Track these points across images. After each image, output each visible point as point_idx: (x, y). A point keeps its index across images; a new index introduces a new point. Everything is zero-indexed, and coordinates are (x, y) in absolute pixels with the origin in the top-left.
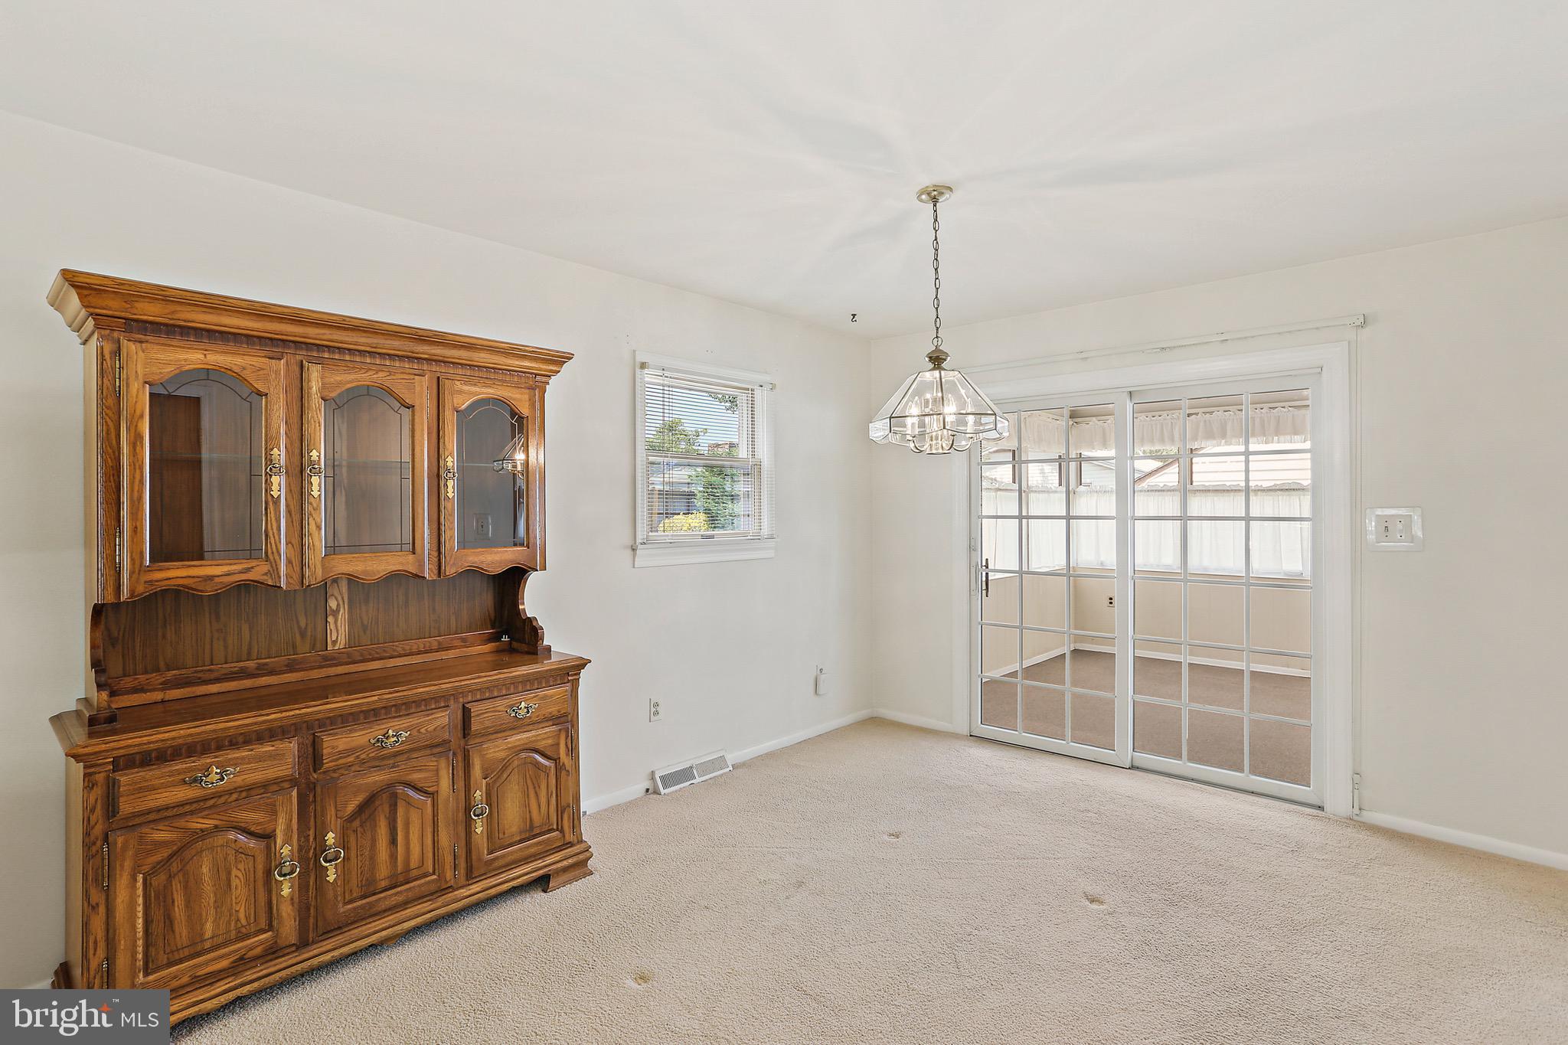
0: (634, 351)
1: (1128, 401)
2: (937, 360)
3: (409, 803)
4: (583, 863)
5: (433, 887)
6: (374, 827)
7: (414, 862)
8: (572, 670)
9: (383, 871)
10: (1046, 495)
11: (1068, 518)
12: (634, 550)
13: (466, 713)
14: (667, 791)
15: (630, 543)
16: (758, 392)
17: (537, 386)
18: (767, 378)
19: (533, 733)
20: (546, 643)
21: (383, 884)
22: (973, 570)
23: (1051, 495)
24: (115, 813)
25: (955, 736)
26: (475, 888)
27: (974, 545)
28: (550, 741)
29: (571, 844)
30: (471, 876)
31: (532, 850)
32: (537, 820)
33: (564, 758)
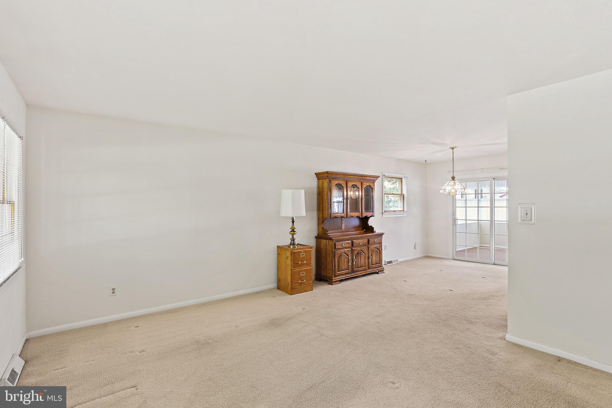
0: (382, 172)
1: (493, 180)
2: (453, 178)
3: (362, 254)
4: (383, 271)
5: (365, 269)
6: (359, 257)
7: (363, 264)
8: (381, 235)
9: (359, 265)
10: (471, 201)
11: (478, 207)
12: (382, 214)
13: (368, 240)
14: (388, 265)
15: (382, 212)
16: (403, 179)
17: (374, 182)
18: (405, 176)
19: (376, 245)
20: (374, 230)
21: (359, 267)
22: (454, 220)
23: (473, 201)
24: (336, 248)
25: (449, 259)
26: (370, 271)
27: (454, 214)
28: (379, 247)
29: (381, 267)
30: (369, 268)
31: (377, 266)
32: (377, 261)
33: (381, 251)
